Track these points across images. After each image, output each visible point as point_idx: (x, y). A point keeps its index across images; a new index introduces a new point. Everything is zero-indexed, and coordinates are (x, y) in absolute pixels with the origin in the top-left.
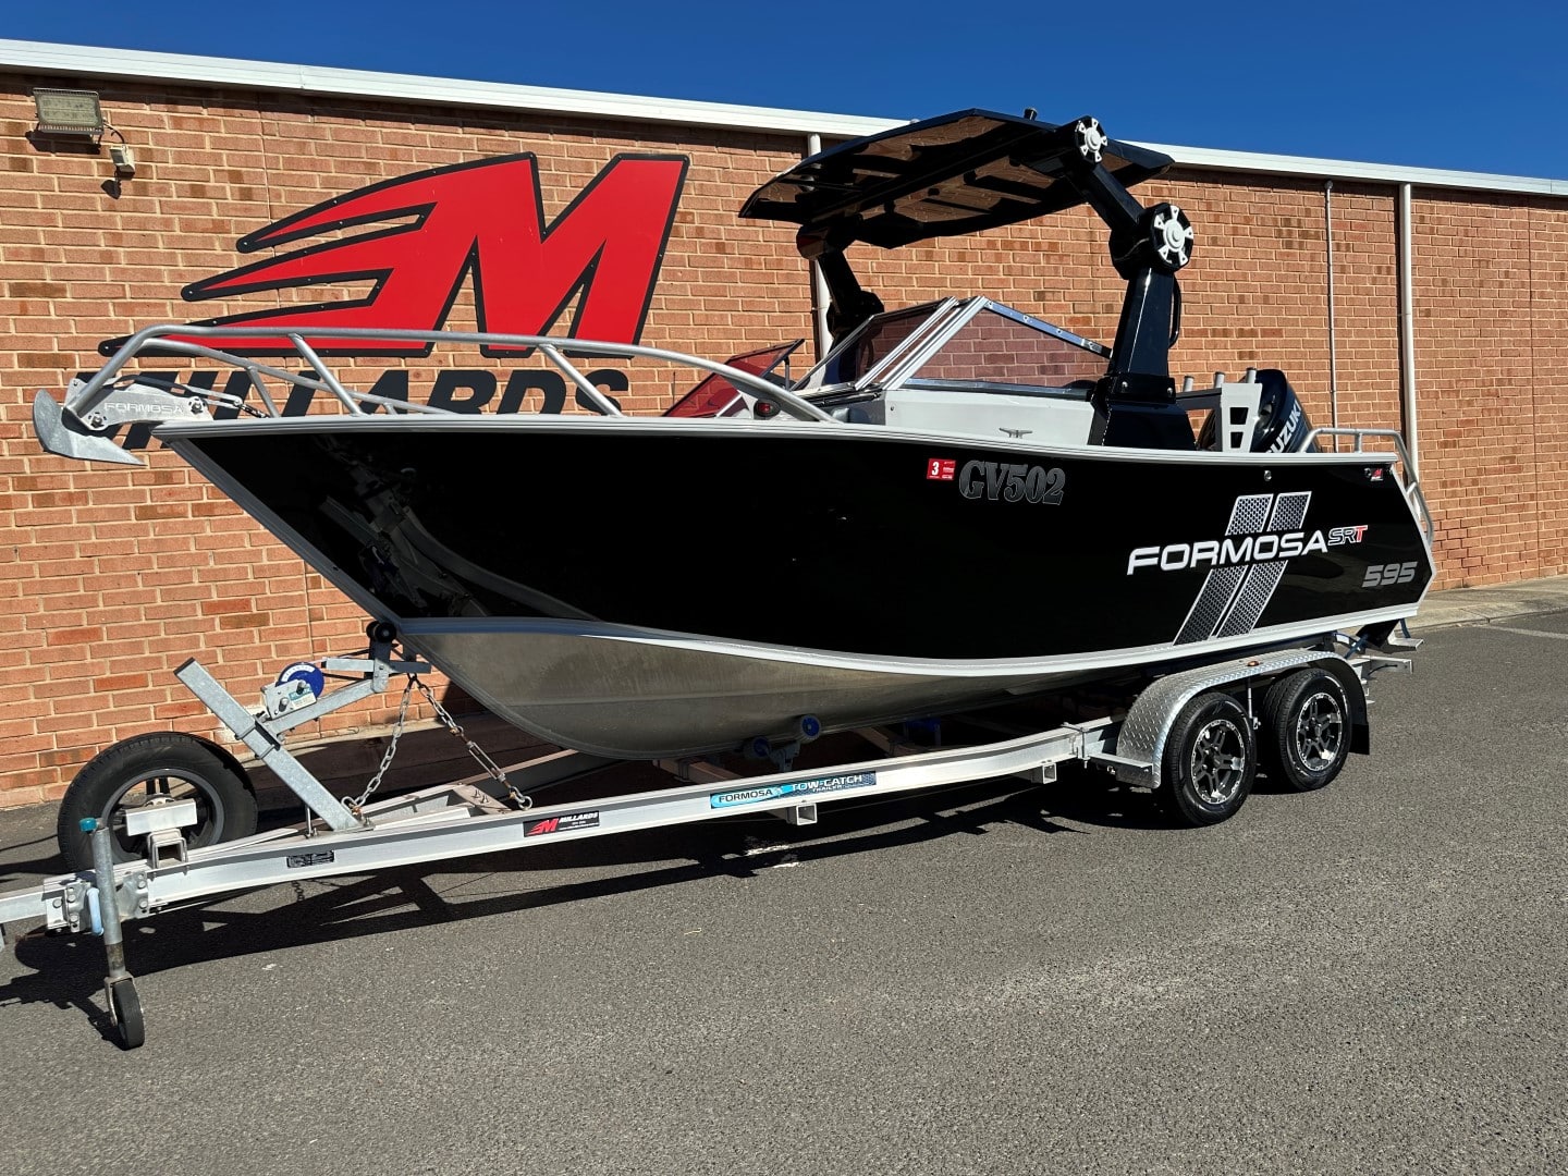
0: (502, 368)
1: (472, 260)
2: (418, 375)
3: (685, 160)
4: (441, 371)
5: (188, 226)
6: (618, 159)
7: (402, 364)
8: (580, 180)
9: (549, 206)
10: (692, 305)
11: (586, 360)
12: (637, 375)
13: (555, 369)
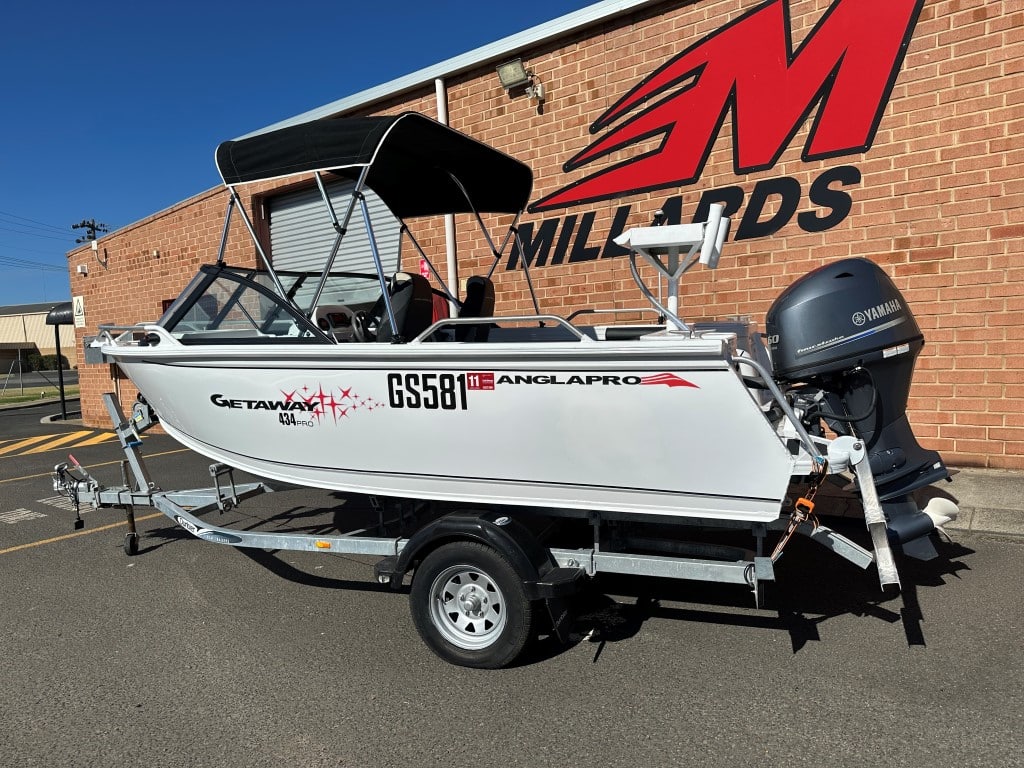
0: (749, 181)
1: (732, 100)
2: (688, 198)
4: (705, 193)
5: (567, 125)
7: (680, 191)
9: (796, 34)
10: (937, 85)
11: (822, 162)
12: (868, 167)
13: (793, 175)
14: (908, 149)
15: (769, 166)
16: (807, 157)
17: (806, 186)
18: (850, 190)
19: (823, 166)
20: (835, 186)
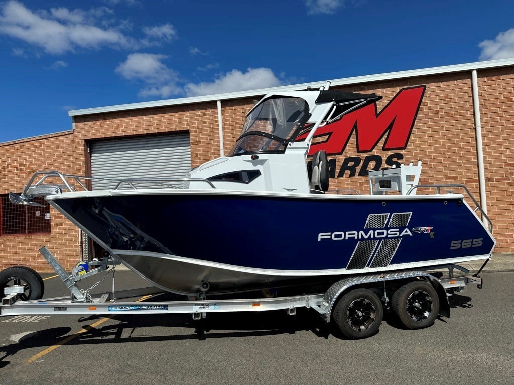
0: (363, 156)
1: (355, 127)
2: (339, 160)
3: (425, 87)
4: (346, 159)
6: (401, 90)
7: (335, 157)
8: (389, 99)
9: (379, 108)
10: (426, 131)
11: (389, 152)
12: (406, 155)
13: (380, 155)
14: (418, 150)
15: (371, 151)
16: (384, 149)
17: (384, 159)
18: (400, 161)
19: (390, 153)
20: (395, 160)
